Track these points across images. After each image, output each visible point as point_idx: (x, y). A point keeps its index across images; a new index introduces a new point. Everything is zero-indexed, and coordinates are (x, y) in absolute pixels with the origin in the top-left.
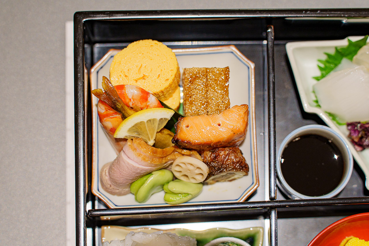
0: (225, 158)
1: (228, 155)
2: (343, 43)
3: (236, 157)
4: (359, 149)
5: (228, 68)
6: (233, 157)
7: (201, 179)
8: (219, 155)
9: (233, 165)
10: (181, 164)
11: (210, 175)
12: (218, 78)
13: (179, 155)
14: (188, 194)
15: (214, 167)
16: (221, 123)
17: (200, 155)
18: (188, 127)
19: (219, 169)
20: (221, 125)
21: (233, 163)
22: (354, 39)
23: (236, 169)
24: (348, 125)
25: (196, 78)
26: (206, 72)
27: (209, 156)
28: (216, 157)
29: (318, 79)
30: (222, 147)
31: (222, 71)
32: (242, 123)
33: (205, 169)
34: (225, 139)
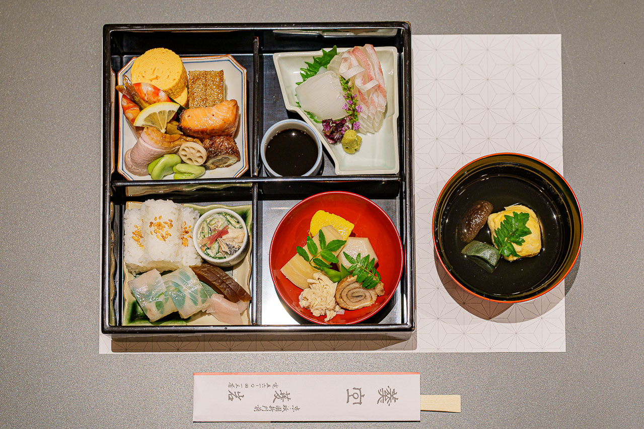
0: (219, 144)
1: (223, 141)
2: (319, 53)
3: (228, 144)
4: (331, 142)
5: (222, 71)
6: (226, 144)
7: (201, 161)
8: (215, 142)
9: (226, 150)
10: (185, 149)
11: (208, 158)
12: (214, 79)
13: (184, 141)
14: (192, 174)
15: (211, 151)
16: (214, 114)
17: (202, 142)
18: (189, 116)
19: (215, 153)
20: (215, 115)
21: (226, 148)
22: (328, 50)
23: (229, 153)
24: (323, 122)
25: (198, 79)
26: (206, 73)
27: (208, 143)
28: (213, 144)
29: (298, 84)
30: (218, 136)
31: (218, 73)
32: (231, 115)
33: (204, 153)
34: (218, 127)
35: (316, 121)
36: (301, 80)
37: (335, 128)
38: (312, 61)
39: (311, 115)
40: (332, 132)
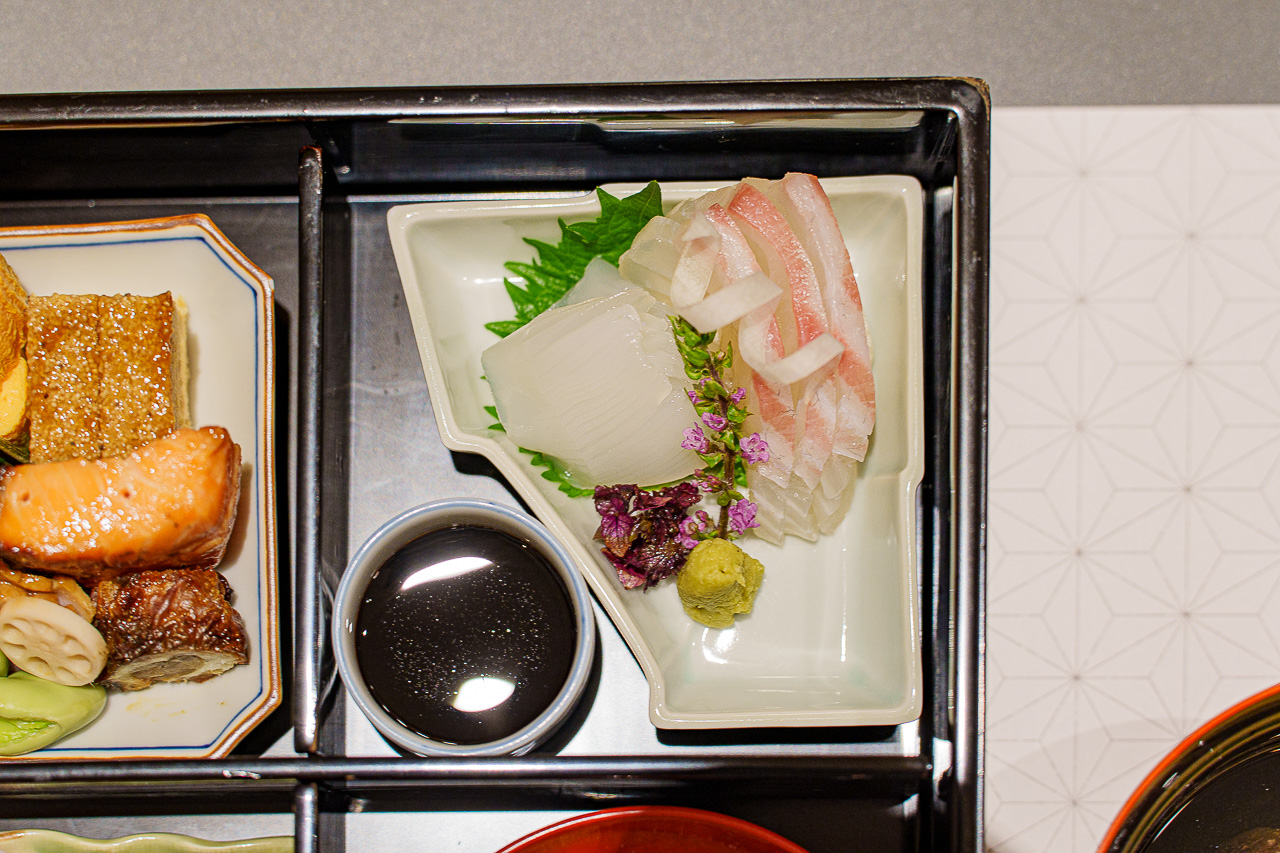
0: (158, 605)
1: (172, 594)
3: (197, 603)
4: (632, 580)
5: (167, 296)
6: (186, 604)
7: (88, 672)
8: (141, 594)
9: (186, 631)
10: (16, 623)
11: (113, 661)
12: (134, 331)
13: (15, 591)
14: (47, 723)
15: (124, 634)
16: (131, 488)
18: (25, 498)
19: (141, 641)
20: (134, 493)
21: (188, 622)
23: (198, 643)
24: (601, 495)
25: (65, 330)
26: (97, 308)
27: (112, 596)
28: (131, 601)
29: (502, 330)
30: (152, 568)
31: (149, 307)
32: (201, 491)
33: (92, 641)
34: (148, 544)
35: (570, 491)
36: (508, 311)
37: (647, 526)
38: (553, 237)
39: (549, 465)
40: (639, 543)
